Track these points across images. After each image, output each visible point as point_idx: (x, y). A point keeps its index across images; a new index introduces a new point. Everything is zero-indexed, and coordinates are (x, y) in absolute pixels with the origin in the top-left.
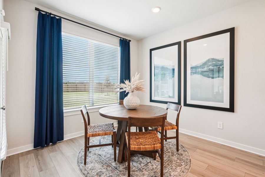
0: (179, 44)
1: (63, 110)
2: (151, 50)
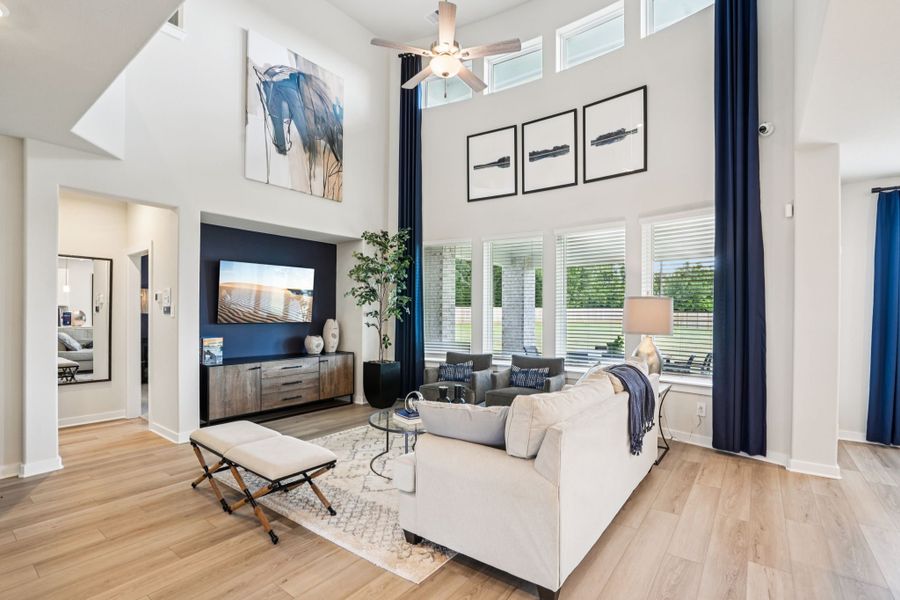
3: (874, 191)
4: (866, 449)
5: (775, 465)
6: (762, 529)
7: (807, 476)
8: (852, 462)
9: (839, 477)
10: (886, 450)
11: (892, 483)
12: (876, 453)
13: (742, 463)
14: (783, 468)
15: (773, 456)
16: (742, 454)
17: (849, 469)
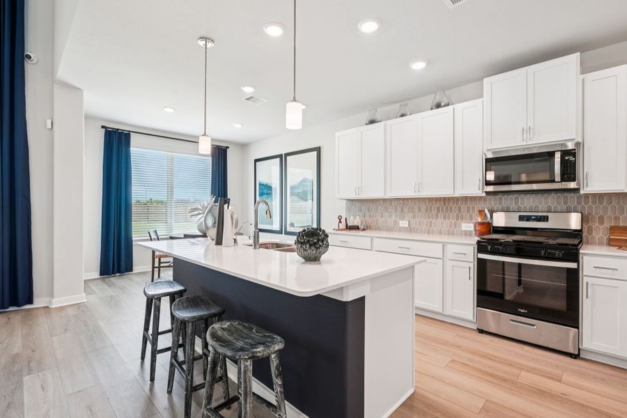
0: (280, 156)
1: (132, 238)
2: (256, 161)
3: (103, 127)
4: (100, 281)
5: (40, 308)
6: (33, 351)
7: (65, 306)
8: (92, 290)
9: (85, 300)
10: (110, 279)
11: (113, 294)
12: (104, 281)
13: (12, 315)
14: (48, 307)
15: (39, 302)
16: (11, 309)
17: (91, 294)
